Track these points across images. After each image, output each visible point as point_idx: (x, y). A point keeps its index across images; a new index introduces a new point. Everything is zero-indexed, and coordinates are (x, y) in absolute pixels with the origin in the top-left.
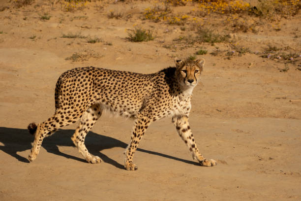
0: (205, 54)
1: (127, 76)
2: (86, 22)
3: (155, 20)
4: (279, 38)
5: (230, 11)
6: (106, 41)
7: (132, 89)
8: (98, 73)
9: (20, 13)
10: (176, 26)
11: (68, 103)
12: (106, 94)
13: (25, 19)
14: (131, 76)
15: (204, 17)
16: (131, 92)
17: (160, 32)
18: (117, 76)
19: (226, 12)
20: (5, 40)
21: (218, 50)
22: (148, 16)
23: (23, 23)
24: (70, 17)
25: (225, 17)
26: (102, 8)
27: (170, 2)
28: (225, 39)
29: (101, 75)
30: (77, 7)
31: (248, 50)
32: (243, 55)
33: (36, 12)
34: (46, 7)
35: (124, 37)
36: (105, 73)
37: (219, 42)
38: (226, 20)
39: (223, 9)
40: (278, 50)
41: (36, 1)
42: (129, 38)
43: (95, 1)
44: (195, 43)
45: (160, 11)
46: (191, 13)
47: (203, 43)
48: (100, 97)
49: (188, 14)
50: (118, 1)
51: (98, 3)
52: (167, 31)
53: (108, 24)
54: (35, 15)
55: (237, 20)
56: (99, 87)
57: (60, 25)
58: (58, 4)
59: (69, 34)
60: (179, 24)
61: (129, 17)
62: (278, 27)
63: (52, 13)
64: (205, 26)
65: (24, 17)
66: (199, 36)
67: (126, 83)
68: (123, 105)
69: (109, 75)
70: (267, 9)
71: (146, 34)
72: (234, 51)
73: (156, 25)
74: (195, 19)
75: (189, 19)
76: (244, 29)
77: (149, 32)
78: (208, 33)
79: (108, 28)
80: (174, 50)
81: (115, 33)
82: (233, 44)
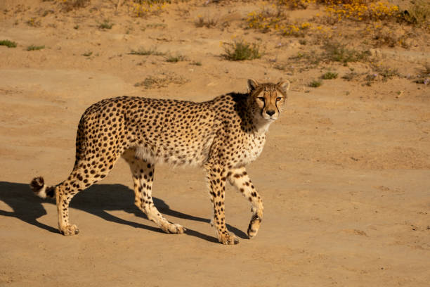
0: (335, 77)
1: (172, 105)
2: (164, 32)
3: (262, 29)
5: (371, 16)
6: (193, 59)
7: (182, 124)
8: (131, 104)
9: (70, 19)
10: (292, 38)
11: (92, 150)
12: (144, 132)
13: (76, 28)
14: (179, 105)
15: (333, 25)
16: (179, 128)
17: (271, 46)
18: (157, 106)
19: (365, 18)
20: (48, 58)
21: (354, 72)
22: (253, 23)
23: (74, 34)
24: (141, 25)
25: (364, 25)
26: (186, 12)
27: (284, 4)
28: (363, 57)
29: (135, 106)
30: (152, 10)
31: (395, 73)
32: (389, 80)
33: (93, 17)
34: (106, 10)
35: (219, 54)
36: (140, 103)
37: (355, 61)
38: (365, 29)
39: (360, 14)
41: (92, 2)
42: (225, 56)
43: (177, 3)
44: (321, 63)
45: (269, 17)
46: (314, 19)
47: (331, 63)
48: (136, 137)
49: (310, 20)
50: (210, 3)
51: (182, 5)
52: (280, 45)
53: (196, 35)
54: (90, 21)
55: (380, 29)
56: (133, 124)
57: (127, 37)
58: (124, 6)
59: (139, 50)
60: (297, 36)
61: (226, 25)
63: (116, 19)
64: (334, 38)
65: (75, 26)
66: (326, 53)
67: (172, 116)
68: (168, 147)
69: (146, 106)
70: (423, 14)
71: (250, 50)
72: (376, 74)
73: (264, 36)
74: (320, 28)
75: (311, 28)
76: (390, 42)
77: (255, 47)
78: (339, 48)
79: (195, 41)
80: (290, 73)
81: (205, 48)
82: (375, 64)
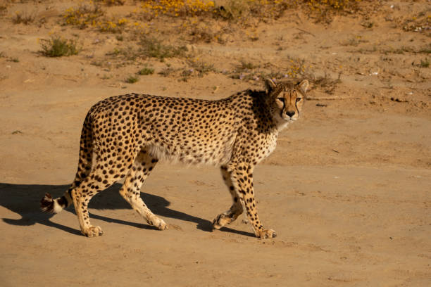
0: (151, 73)
1: (188, 105)
3: (80, 25)
4: (256, 50)
5: (187, 12)
6: (10, 56)
7: (200, 123)
10: (110, 35)
12: (160, 132)
15: (149, 20)
16: (198, 128)
17: (88, 42)
18: (173, 105)
19: (181, 14)
21: (170, 68)
22: (70, 20)
25: (180, 21)
26: (4, 8)
28: (179, 52)
31: (211, 69)
32: (205, 75)
35: (36, 51)
36: (154, 101)
37: (171, 57)
38: (181, 25)
39: (176, 10)
40: (255, 67)
42: (42, 52)
44: (137, 59)
45: (87, 13)
46: (131, 15)
47: (148, 58)
49: (128, 17)
52: (98, 41)
53: (14, 31)
55: (196, 25)
60: (114, 32)
61: (43, 21)
62: (255, 35)
64: (151, 34)
66: (143, 49)
67: (190, 115)
68: (185, 147)
69: (160, 105)
70: (239, 10)
71: (67, 46)
72: (192, 69)
73: (82, 33)
74: (137, 24)
75: (128, 25)
76: (206, 38)
77: (72, 43)
78: (156, 44)
79: (12, 38)
80: (107, 69)
81: (22, 45)
82: (191, 59)
